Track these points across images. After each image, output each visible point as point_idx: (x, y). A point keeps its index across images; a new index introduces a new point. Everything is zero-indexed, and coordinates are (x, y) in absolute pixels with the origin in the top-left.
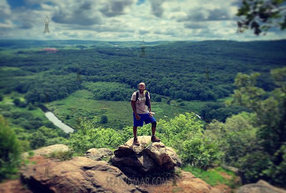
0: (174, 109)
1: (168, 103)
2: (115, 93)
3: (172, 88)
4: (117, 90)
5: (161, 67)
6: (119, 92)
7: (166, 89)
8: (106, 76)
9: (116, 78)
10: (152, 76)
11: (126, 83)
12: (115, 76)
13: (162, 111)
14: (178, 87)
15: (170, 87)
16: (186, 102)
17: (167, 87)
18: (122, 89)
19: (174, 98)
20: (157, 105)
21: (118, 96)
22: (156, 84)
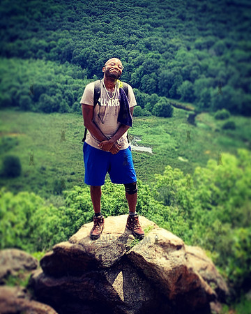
0: (206, 139)
1: (191, 120)
2: (44, 89)
3: (203, 79)
4: (48, 83)
5: (173, 19)
6: (55, 87)
7: (186, 83)
8: (18, 41)
9: (47, 50)
10: (148, 46)
11: (75, 62)
12: (43, 42)
13: (172, 143)
14: (218, 78)
15: (196, 77)
16: (239, 121)
17: (187, 76)
18: (63, 78)
19: (206, 107)
20: (161, 128)
21: (52, 99)
22: (157, 67)
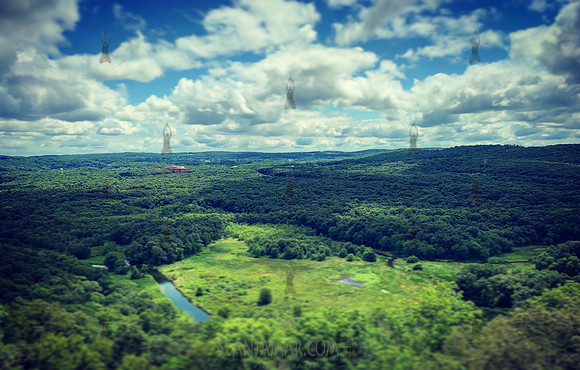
0: (402, 277)
1: (390, 264)
2: (287, 244)
3: (397, 235)
4: (290, 239)
5: (374, 195)
6: (294, 241)
7: (385, 237)
8: (271, 213)
9: (289, 217)
10: (357, 213)
11: (307, 225)
12: (286, 212)
13: (377, 280)
14: (408, 234)
15: (392, 233)
16: (426, 265)
17: (386, 233)
18: (300, 235)
19: (400, 254)
20: (368, 268)
21: (292, 250)
22: (364, 227)
